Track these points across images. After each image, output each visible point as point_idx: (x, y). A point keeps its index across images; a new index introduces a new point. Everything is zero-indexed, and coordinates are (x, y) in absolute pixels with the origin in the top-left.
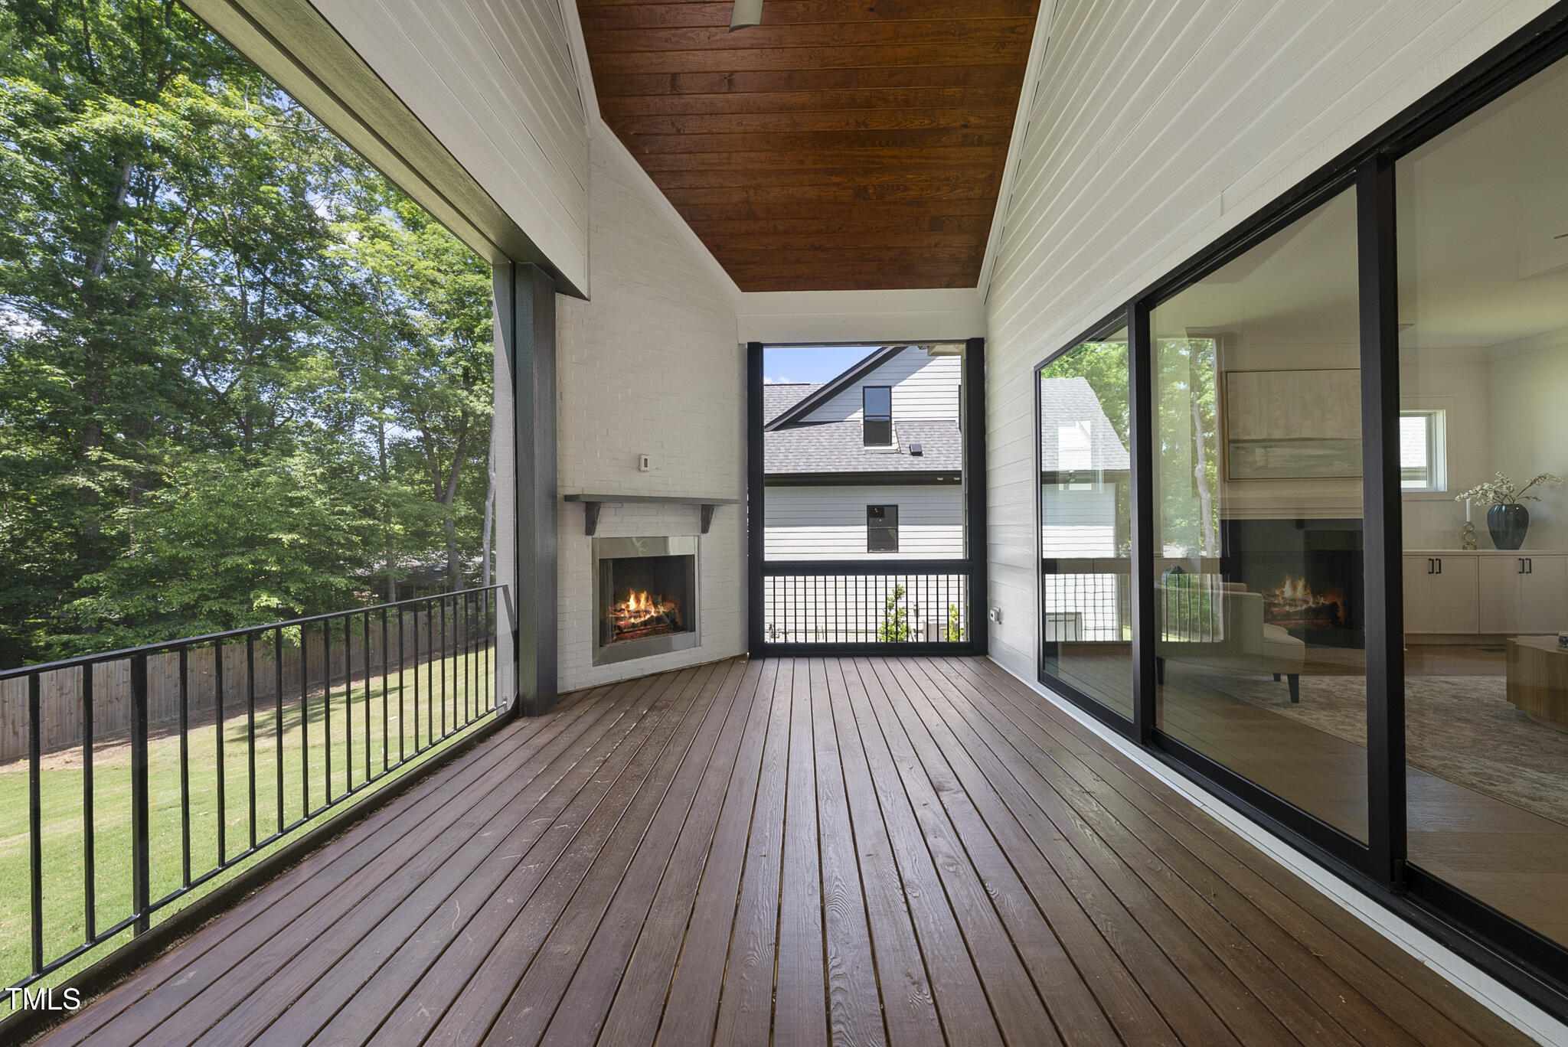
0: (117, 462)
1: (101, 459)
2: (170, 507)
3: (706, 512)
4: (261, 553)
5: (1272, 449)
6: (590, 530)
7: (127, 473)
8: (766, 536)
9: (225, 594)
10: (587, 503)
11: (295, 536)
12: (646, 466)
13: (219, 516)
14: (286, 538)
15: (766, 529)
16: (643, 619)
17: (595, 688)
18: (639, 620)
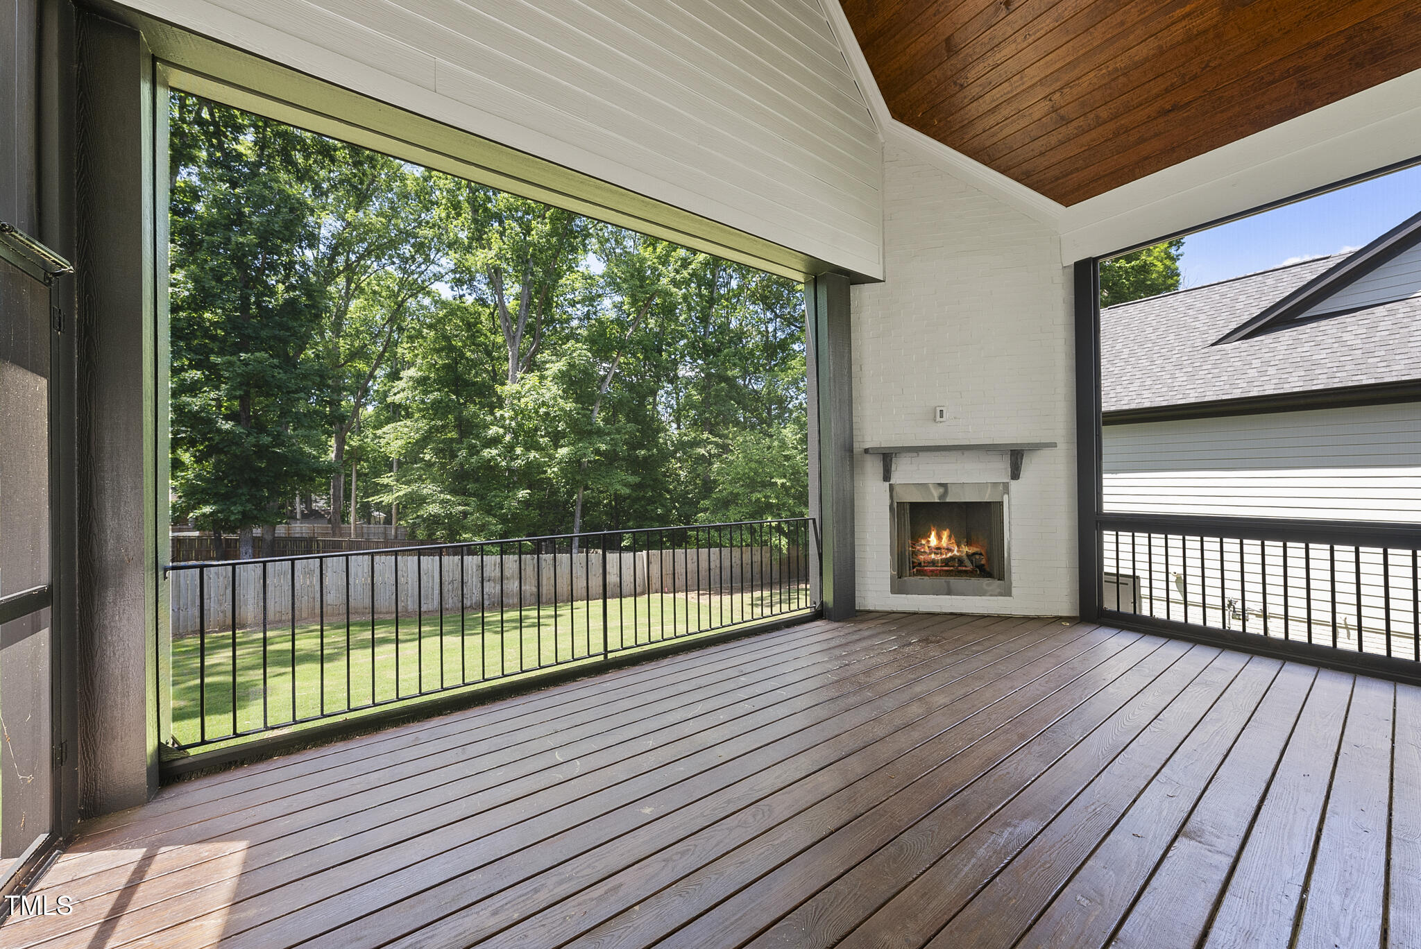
0: (713, 440)
1: (708, 438)
2: (732, 462)
3: (1016, 457)
4: (768, 492)
6: (887, 477)
7: (717, 445)
8: (1105, 482)
9: (752, 516)
10: (884, 454)
11: (784, 481)
12: (941, 416)
13: (750, 469)
14: (779, 481)
15: (1104, 476)
16: (944, 556)
17: (894, 613)
18: (939, 557)
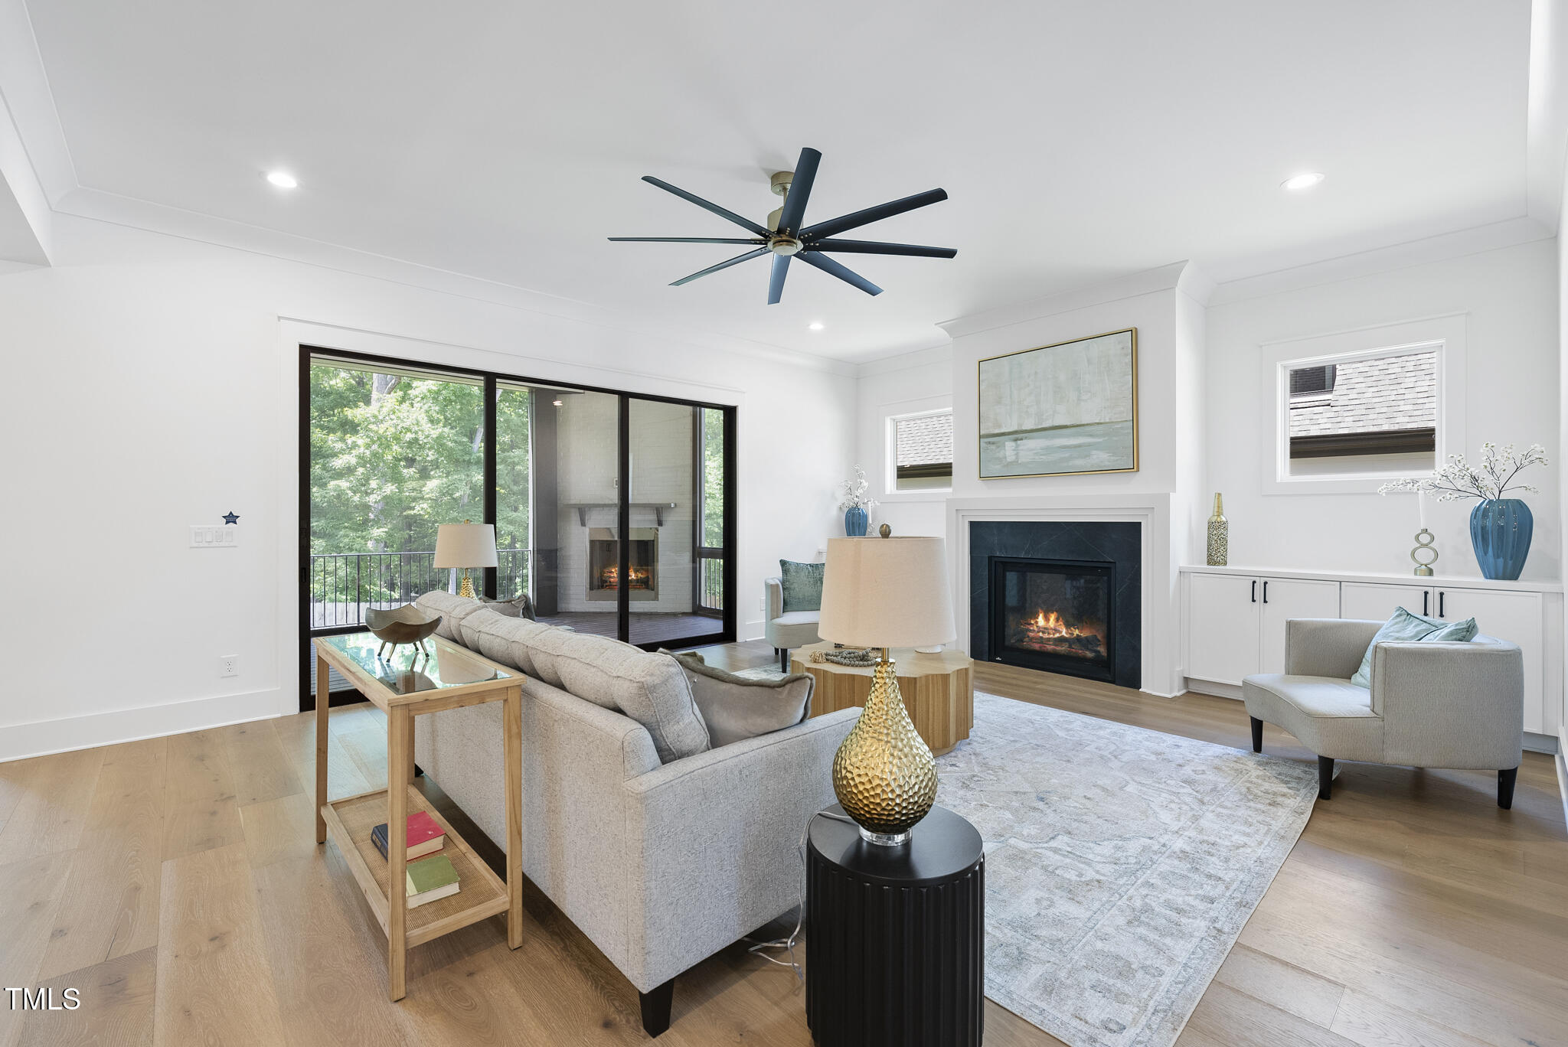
5: (1024, 441)
